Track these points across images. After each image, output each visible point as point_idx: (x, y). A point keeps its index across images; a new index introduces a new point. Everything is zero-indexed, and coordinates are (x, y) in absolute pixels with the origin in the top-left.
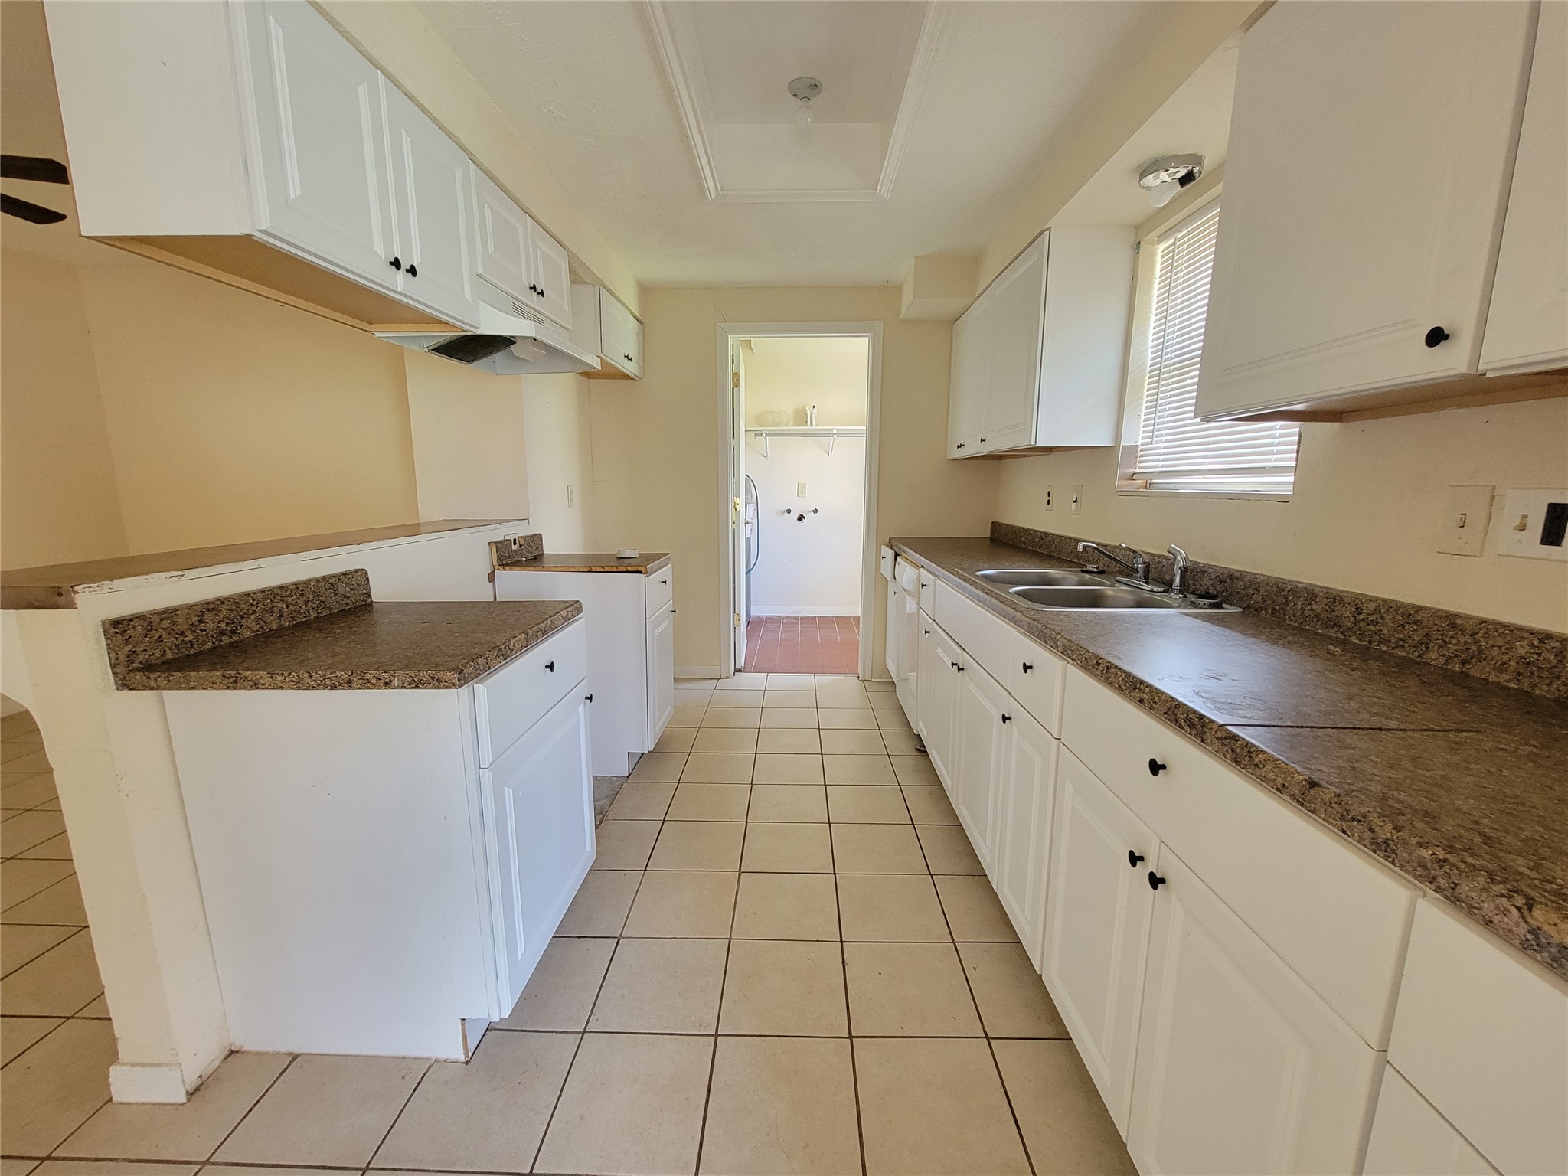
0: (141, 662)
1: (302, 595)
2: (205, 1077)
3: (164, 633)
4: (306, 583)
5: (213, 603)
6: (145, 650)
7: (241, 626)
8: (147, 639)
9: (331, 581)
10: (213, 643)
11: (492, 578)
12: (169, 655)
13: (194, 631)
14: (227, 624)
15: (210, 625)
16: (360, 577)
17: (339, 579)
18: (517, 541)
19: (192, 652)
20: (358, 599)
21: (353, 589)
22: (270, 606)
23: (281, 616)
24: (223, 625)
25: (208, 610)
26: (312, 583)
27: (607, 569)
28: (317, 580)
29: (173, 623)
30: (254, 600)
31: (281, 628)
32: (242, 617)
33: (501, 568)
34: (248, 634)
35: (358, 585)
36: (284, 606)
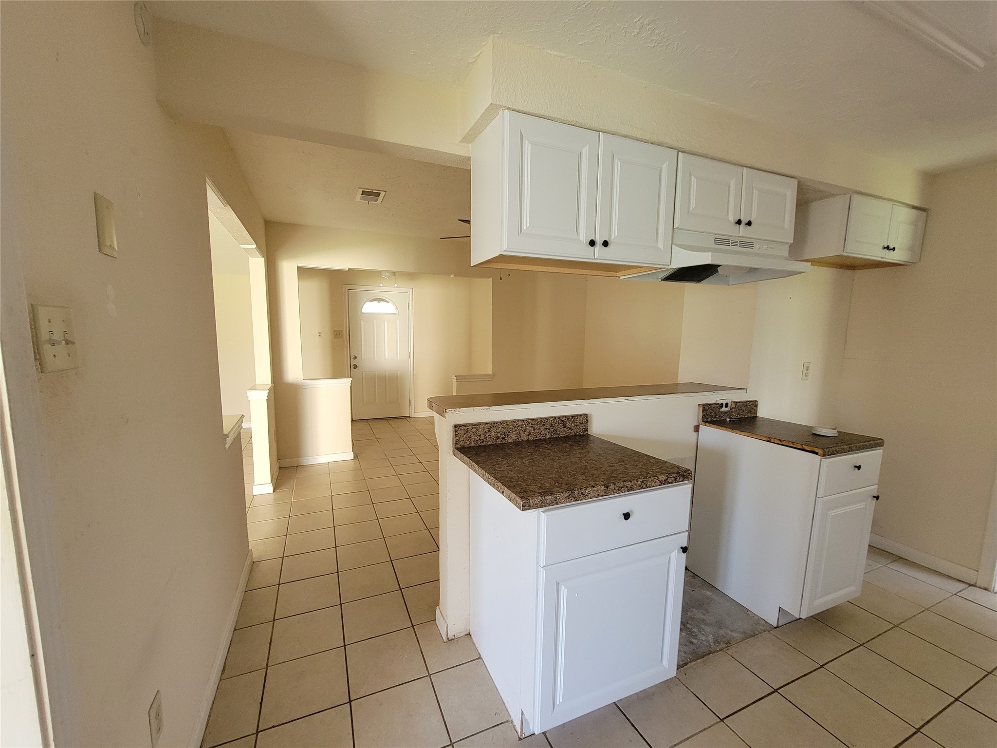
0: (461, 445)
1: (544, 425)
2: (456, 637)
3: (472, 434)
4: (547, 419)
5: (497, 423)
6: (463, 440)
7: (508, 436)
8: (465, 436)
9: (563, 419)
10: (493, 442)
11: (697, 429)
12: (472, 444)
13: (485, 435)
14: (501, 434)
15: (493, 434)
16: (584, 419)
17: (568, 419)
18: (729, 405)
19: (483, 444)
20: (578, 431)
21: (577, 426)
22: (524, 428)
23: (530, 434)
24: (499, 435)
25: (494, 427)
26: (551, 420)
27: (784, 443)
28: (555, 418)
29: (477, 430)
30: (516, 425)
31: (528, 441)
32: (509, 432)
33: (704, 423)
34: (510, 440)
35: (580, 423)
36: (532, 429)
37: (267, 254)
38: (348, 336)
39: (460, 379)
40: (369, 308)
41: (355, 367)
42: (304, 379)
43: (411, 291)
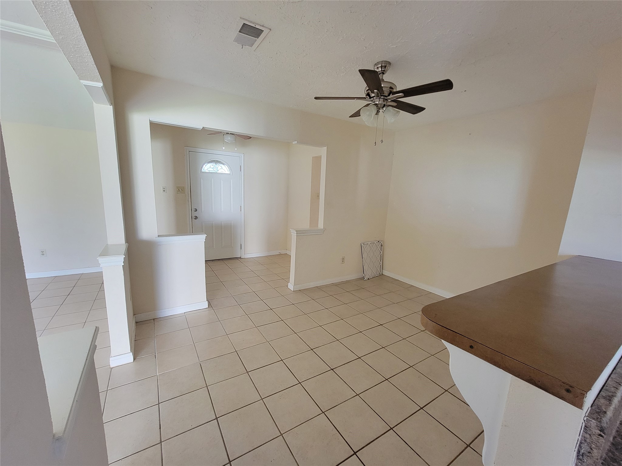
37: (114, 102)
38: (189, 192)
39: (300, 233)
40: (207, 168)
41: (196, 218)
42: (159, 236)
43: (243, 156)
